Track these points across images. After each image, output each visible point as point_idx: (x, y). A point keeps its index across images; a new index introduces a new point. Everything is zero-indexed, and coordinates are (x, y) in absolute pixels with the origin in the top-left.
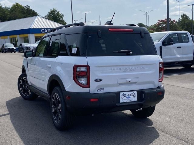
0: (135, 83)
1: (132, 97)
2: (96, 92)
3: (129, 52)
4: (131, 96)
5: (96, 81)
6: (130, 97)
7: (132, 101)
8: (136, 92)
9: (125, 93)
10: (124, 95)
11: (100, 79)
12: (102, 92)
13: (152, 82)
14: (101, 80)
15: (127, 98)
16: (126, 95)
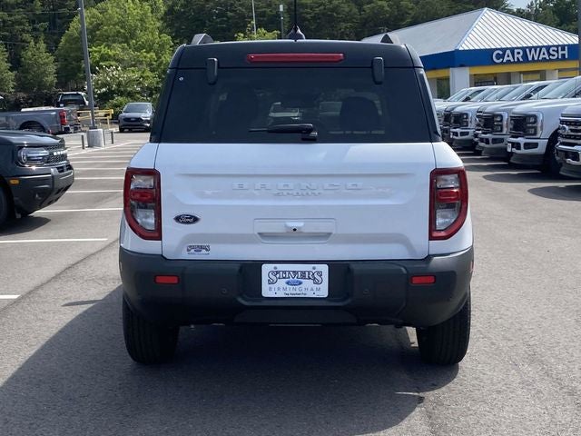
0: (325, 236)
1: (307, 283)
2: (185, 255)
3: (310, 130)
4: (304, 277)
5: (178, 219)
6: (300, 283)
7: (310, 295)
8: (324, 268)
9: (281, 267)
10: (278, 272)
11: (191, 217)
12: (202, 255)
13: (400, 239)
14: (196, 220)
15: (288, 283)
16: (284, 272)
